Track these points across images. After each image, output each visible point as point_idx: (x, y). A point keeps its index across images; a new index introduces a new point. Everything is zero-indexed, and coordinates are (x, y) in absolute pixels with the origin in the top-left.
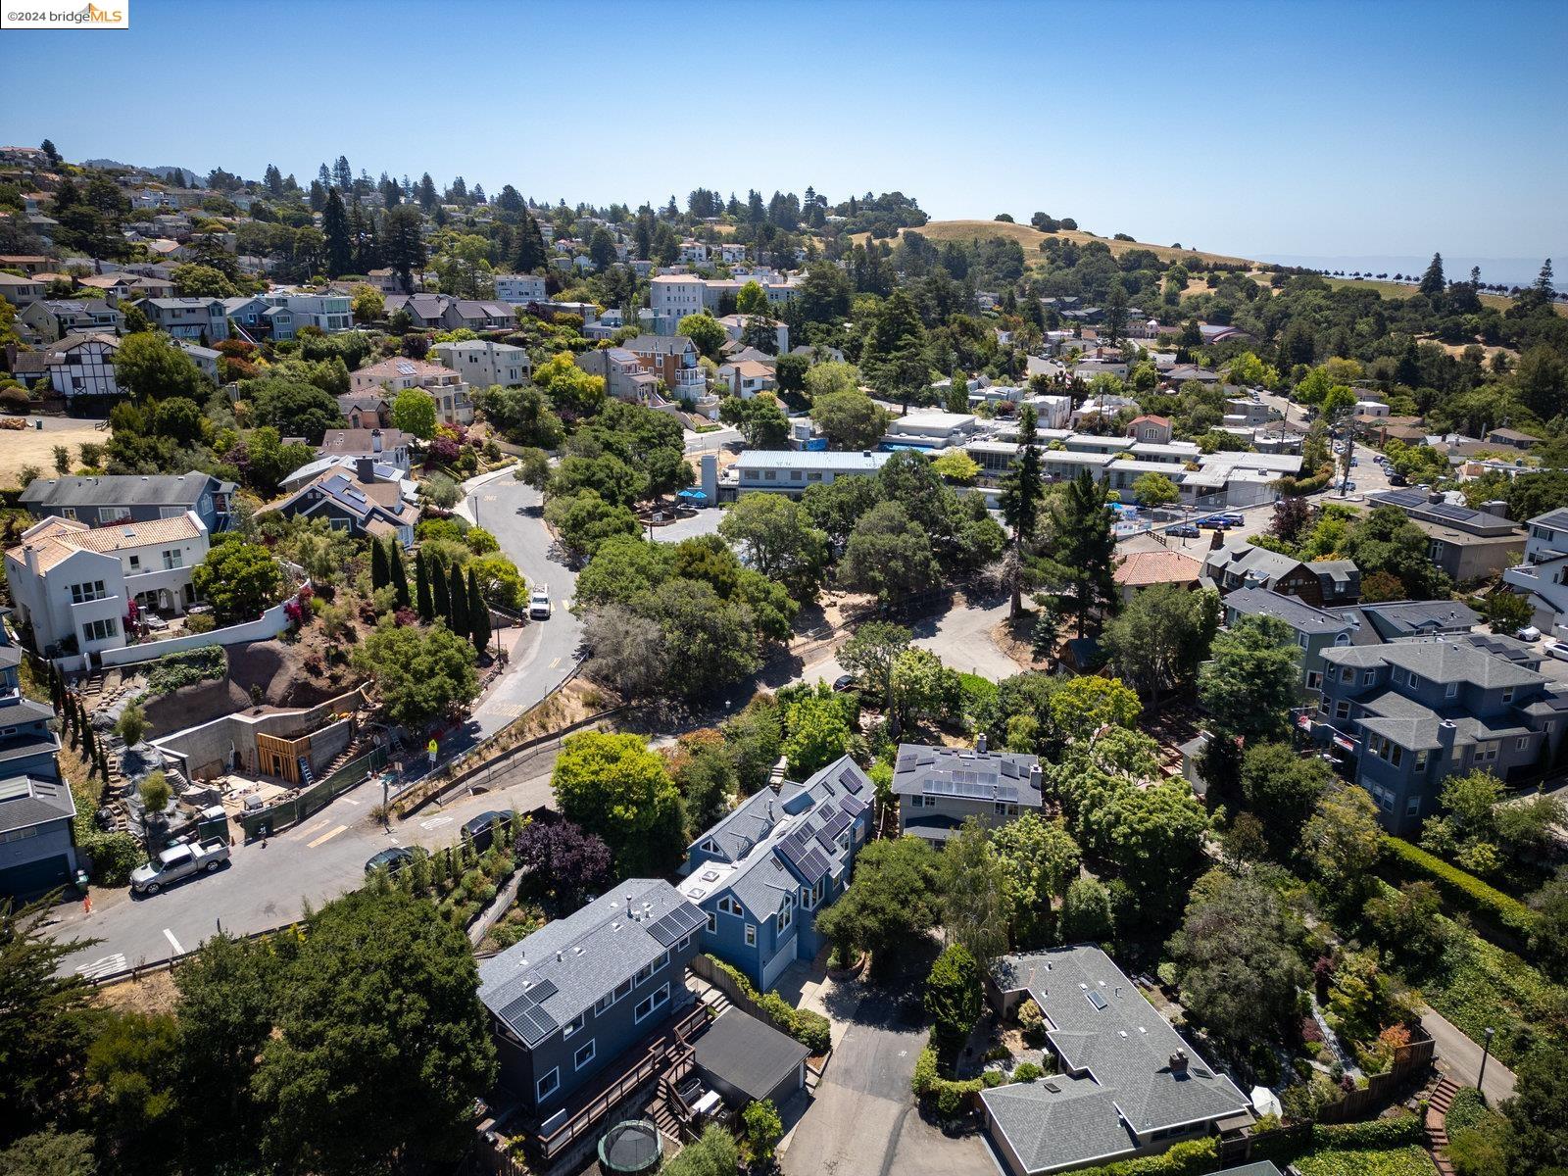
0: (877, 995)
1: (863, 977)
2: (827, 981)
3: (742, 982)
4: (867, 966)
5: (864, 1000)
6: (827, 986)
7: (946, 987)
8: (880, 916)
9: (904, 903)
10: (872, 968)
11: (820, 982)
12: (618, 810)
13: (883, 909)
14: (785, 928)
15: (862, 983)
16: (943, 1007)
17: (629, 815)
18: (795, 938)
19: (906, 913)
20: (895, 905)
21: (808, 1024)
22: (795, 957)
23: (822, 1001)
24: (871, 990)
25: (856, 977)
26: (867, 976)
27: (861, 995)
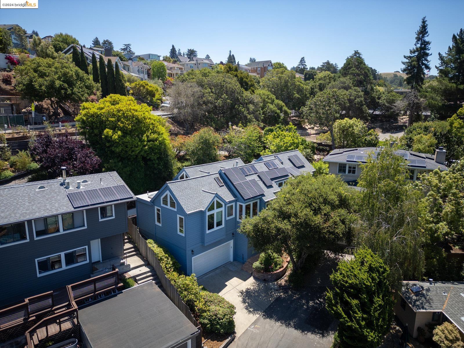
0: (291, 296)
1: (282, 282)
2: (251, 280)
3: (167, 262)
4: (288, 273)
5: (278, 299)
6: (250, 283)
8: (293, 219)
9: (316, 211)
10: (291, 276)
11: (245, 280)
12: (108, 132)
13: (296, 215)
14: (216, 228)
15: (280, 286)
17: (115, 137)
18: (231, 242)
19: (318, 219)
20: (308, 211)
22: (231, 259)
23: (242, 293)
24: (287, 292)
25: (277, 280)
26: (286, 281)
27: (276, 295)
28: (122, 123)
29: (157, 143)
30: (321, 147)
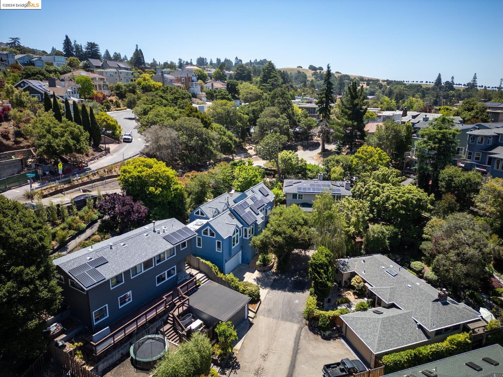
0: (281, 277)
1: (274, 270)
2: (257, 272)
3: (215, 269)
4: (275, 265)
5: (275, 280)
6: (257, 274)
7: (320, 264)
8: (283, 235)
9: (295, 229)
10: (278, 266)
11: (253, 272)
12: (152, 189)
13: (284, 233)
14: (236, 245)
15: (273, 273)
16: (319, 273)
17: (158, 192)
18: (240, 252)
19: (296, 234)
20: (290, 230)
21: (249, 288)
22: (240, 262)
23: (255, 279)
24: (278, 276)
25: (270, 270)
26: (276, 270)
27: (273, 278)
28: (160, 181)
29: (178, 191)
30: (268, 172)
